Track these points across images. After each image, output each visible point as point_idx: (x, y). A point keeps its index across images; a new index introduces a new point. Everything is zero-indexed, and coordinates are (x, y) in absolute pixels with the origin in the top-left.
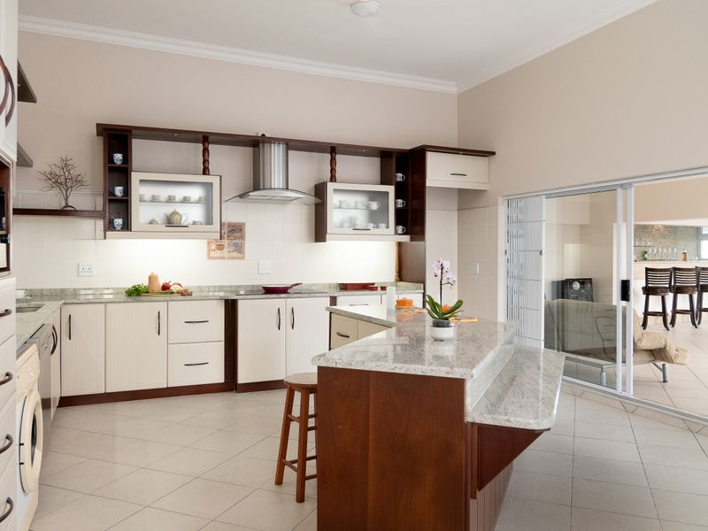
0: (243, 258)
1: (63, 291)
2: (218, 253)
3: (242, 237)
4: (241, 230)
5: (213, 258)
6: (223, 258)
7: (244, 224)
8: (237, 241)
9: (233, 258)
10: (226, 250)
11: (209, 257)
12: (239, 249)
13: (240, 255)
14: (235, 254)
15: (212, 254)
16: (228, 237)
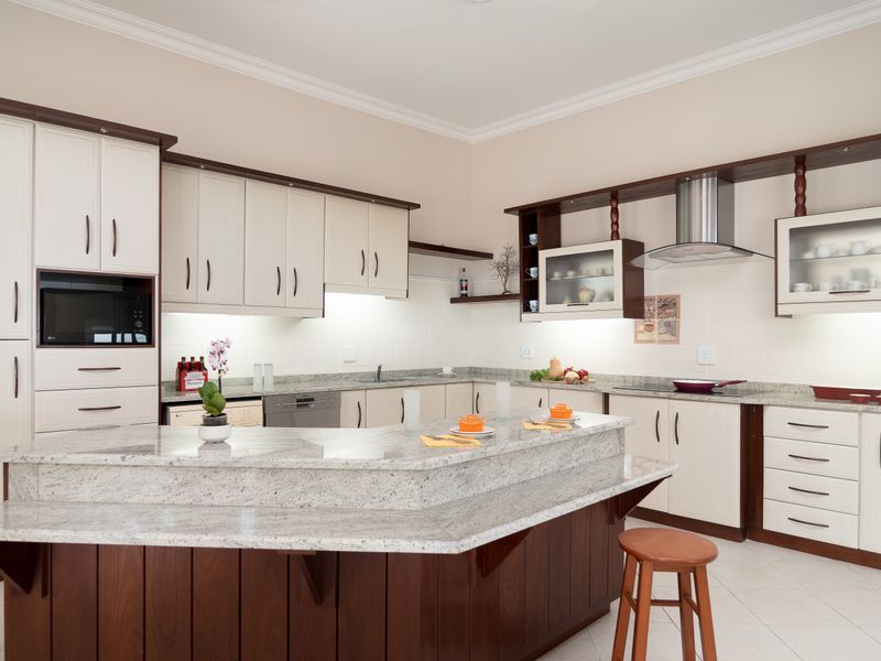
0: (677, 342)
1: (510, 371)
2: (647, 336)
3: (676, 315)
4: (675, 304)
5: (641, 342)
6: (652, 342)
7: (678, 296)
8: (670, 319)
9: (664, 342)
10: (656, 332)
11: (637, 341)
12: (672, 330)
13: (673, 338)
14: (667, 337)
15: (641, 337)
16: (659, 314)
